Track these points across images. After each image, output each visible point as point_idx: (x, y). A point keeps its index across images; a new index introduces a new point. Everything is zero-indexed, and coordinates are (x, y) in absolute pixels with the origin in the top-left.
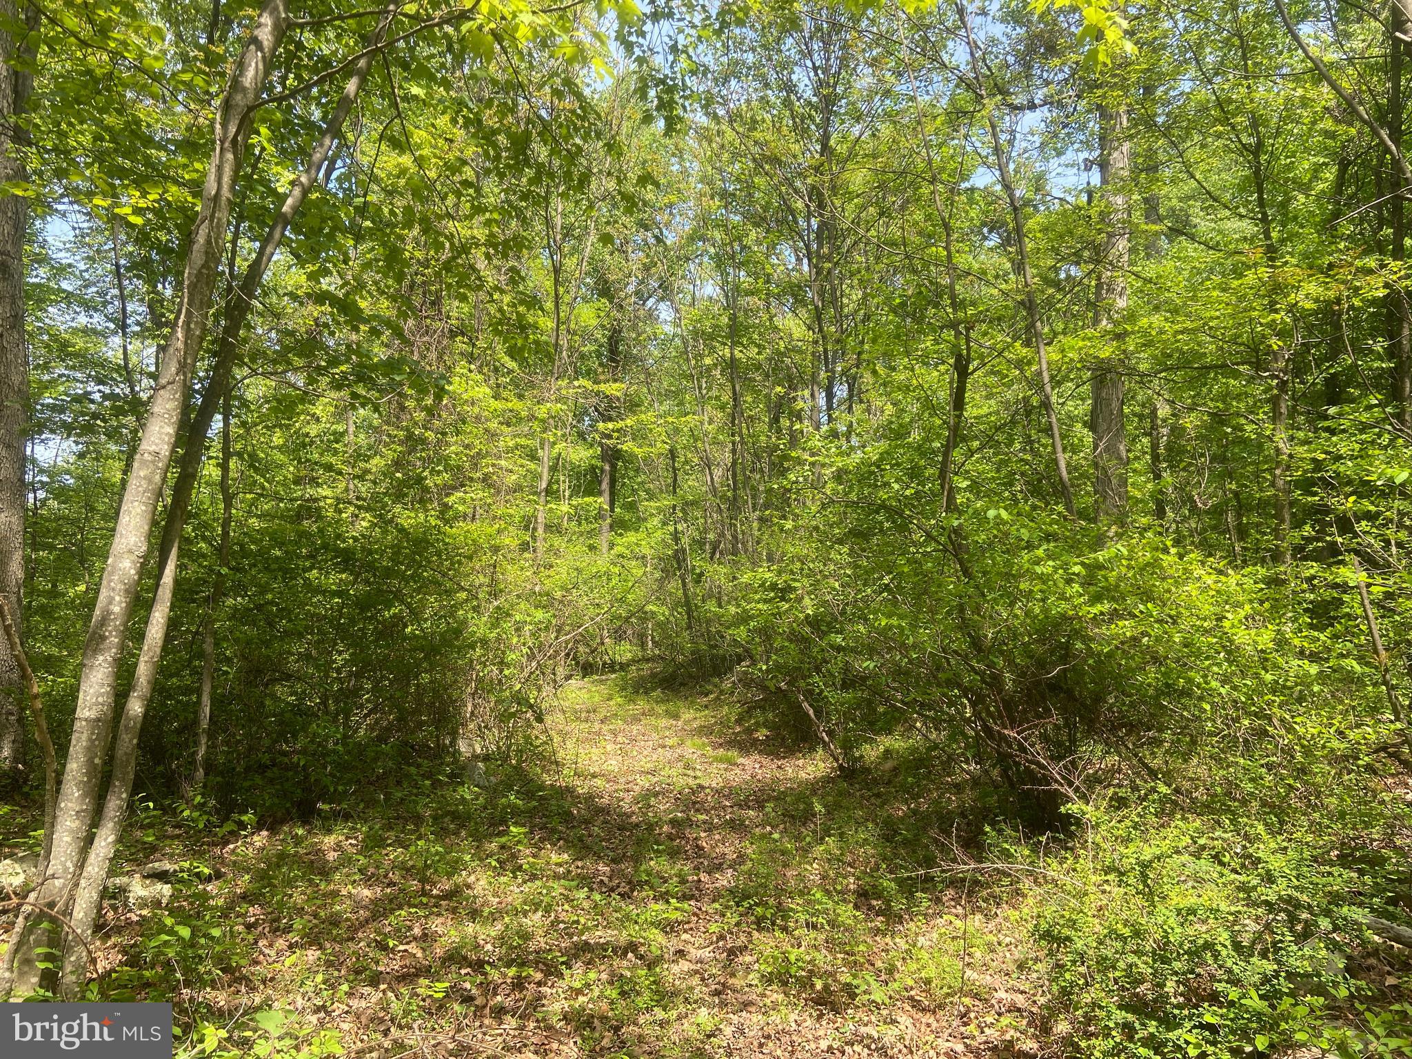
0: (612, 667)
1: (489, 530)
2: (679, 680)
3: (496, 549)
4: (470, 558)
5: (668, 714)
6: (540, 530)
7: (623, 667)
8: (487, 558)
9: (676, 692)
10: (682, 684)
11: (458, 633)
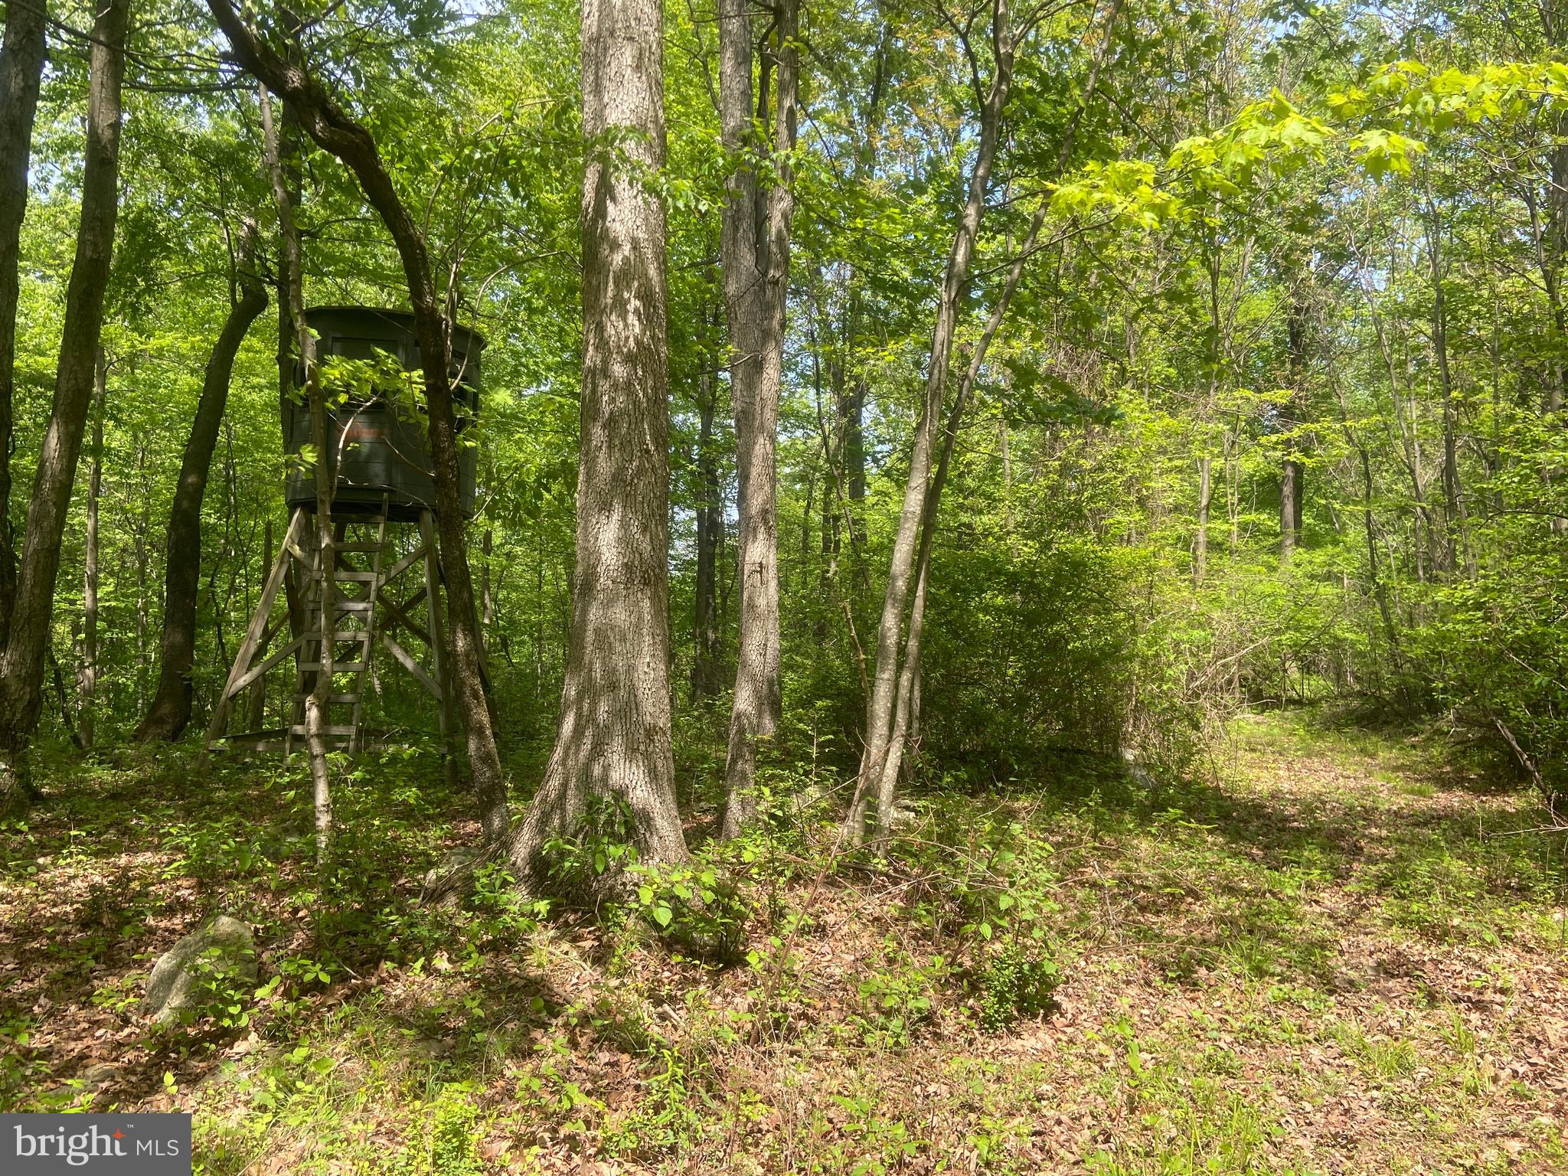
0: (1299, 703)
1: (1144, 553)
2: (1383, 718)
3: (1151, 570)
4: (1125, 579)
5: (1363, 751)
6: (1201, 551)
7: (1313, 703)
8: (1143, 579)
9: (1376, 730)
10: (1386, 723)
11: (1117, 648)
